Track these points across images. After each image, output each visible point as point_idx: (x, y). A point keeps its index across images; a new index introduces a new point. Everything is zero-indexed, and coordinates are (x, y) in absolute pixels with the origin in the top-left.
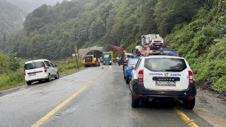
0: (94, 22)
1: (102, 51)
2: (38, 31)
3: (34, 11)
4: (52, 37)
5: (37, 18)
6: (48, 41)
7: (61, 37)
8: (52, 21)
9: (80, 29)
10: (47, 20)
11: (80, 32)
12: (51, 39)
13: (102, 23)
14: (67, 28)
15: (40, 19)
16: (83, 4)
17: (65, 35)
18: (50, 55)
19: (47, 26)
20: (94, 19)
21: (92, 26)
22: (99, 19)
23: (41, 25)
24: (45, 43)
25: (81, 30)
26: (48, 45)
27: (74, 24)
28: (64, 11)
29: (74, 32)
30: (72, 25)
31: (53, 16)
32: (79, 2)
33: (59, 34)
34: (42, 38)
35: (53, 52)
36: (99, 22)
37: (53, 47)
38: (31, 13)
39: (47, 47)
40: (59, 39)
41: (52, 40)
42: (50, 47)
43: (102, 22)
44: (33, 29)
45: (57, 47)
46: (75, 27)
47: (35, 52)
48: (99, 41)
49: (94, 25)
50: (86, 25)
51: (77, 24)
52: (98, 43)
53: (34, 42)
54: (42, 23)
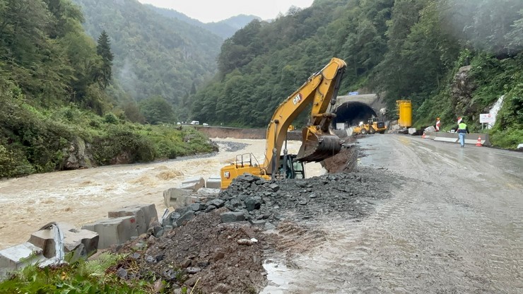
0: (351, 35)
1: (372, 104)
2: (241, 70)
3: (236, 33)
4: (262, 80)
5: (241, 47)
6: (255, 87)
7: (280, 78)
8: (267, 50)
9: (319, 57)
10: (257, 50)
11: (320, 64)
12: (261, 83)
13: (374, 35)
14: (292, 59)
15: (246, 49)
16: (330, 9)
17: (287, 72)
18: (256, 116)
19: (257, 60)
20: (353, 29)
21: (347, 44)
22: (365, 24)
23: (246, 59)
24: (249, 93)
25: (322, 59)
26: (253, 96)
27: (308, 48)
28: (289, 29)
29: (306, 65)
30: (302, 52)
31: (269, 41)
32: (321, 6)
33: (276, 73)
34: (242, 82)
35: (262, 110)
36: (365, 32)
37: (262, 100)
38: (231, 39)
39: (251, 101)
40: (275, 83)
41: (262, 85)
42: (256, 100)
43: (375, 30)
44: (231, 68)
45: (270, 99)
46: (310, 52)
47: (230, 110)
48: (364, 80)
49: (351, 43)
50: (334, 45)
51: (314, 47)
52: (362, 86)
53: (230, 90)
54: (248, 55)
